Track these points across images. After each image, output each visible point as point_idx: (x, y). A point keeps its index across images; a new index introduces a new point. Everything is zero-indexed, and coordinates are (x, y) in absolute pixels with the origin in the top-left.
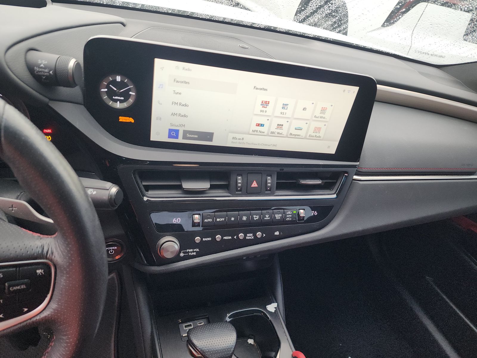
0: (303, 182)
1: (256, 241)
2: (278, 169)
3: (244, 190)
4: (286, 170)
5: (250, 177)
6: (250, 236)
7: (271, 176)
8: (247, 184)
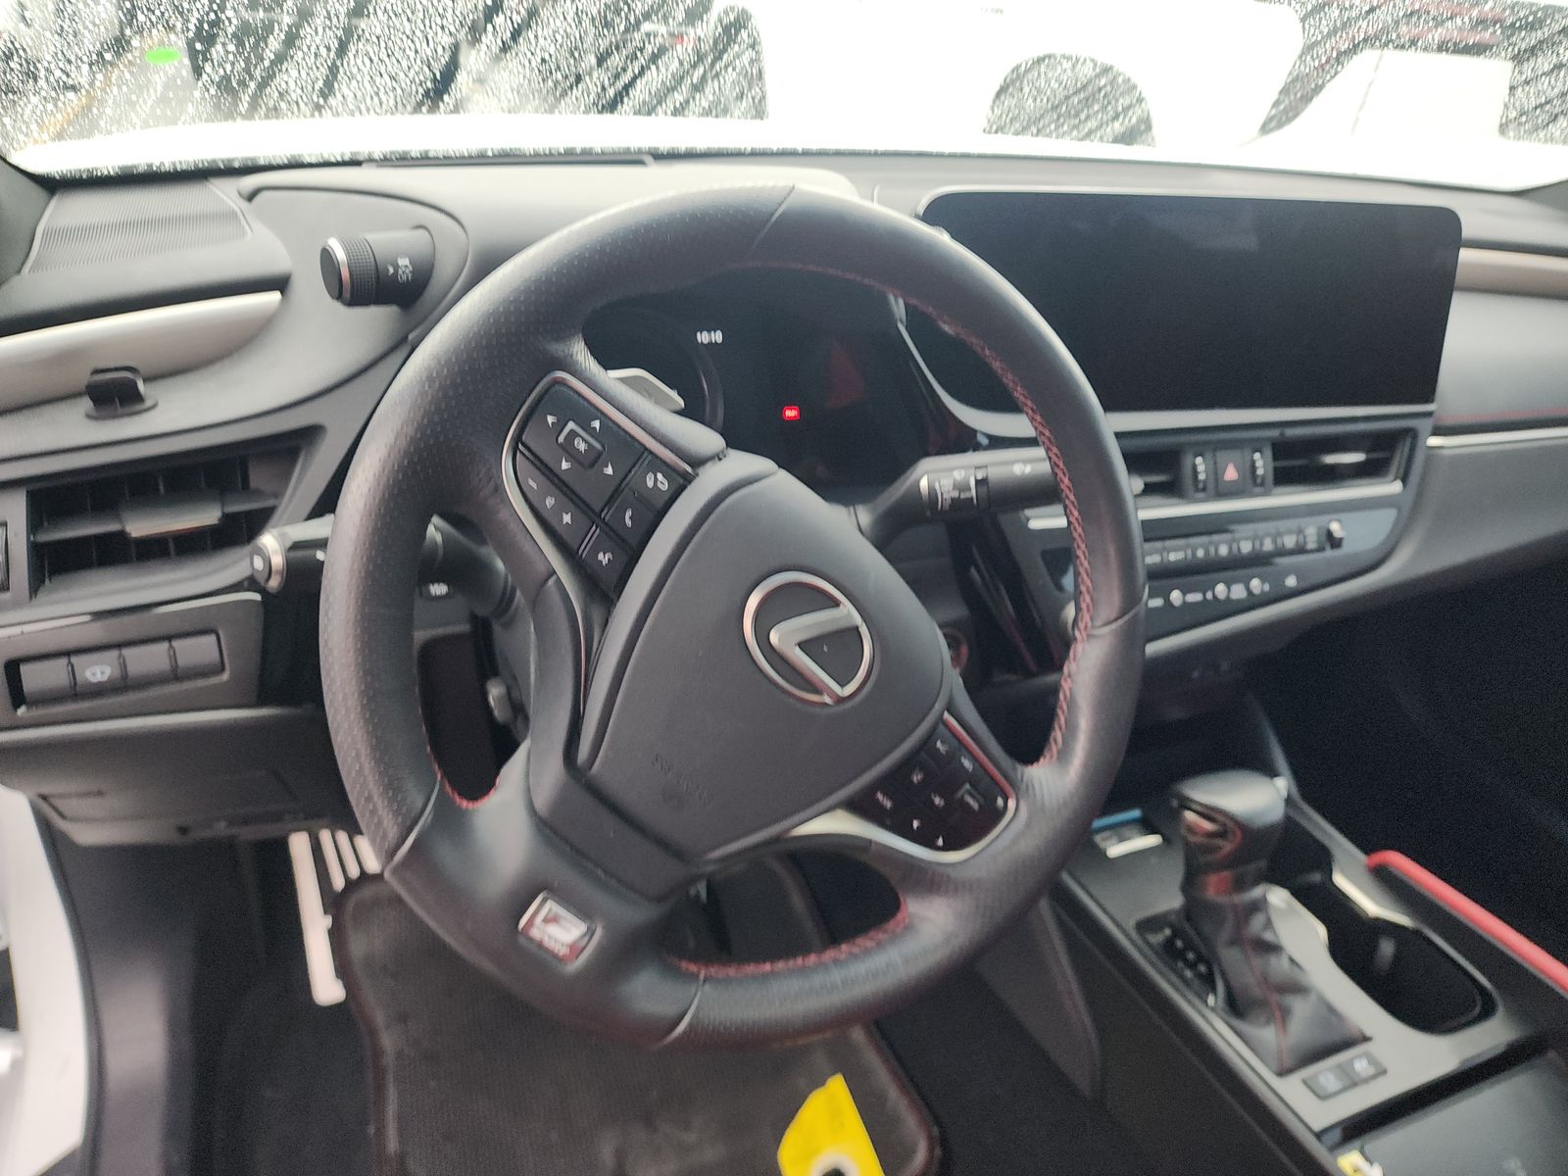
0: (1331, 459)
1: (1253, 603)
2: (1275, 433)
3: (1211, 486)
4: (1290, 432)
5: (1221, 456)
6: (1238, 592)
7: (1259, 450)
8: (1216, 473)
